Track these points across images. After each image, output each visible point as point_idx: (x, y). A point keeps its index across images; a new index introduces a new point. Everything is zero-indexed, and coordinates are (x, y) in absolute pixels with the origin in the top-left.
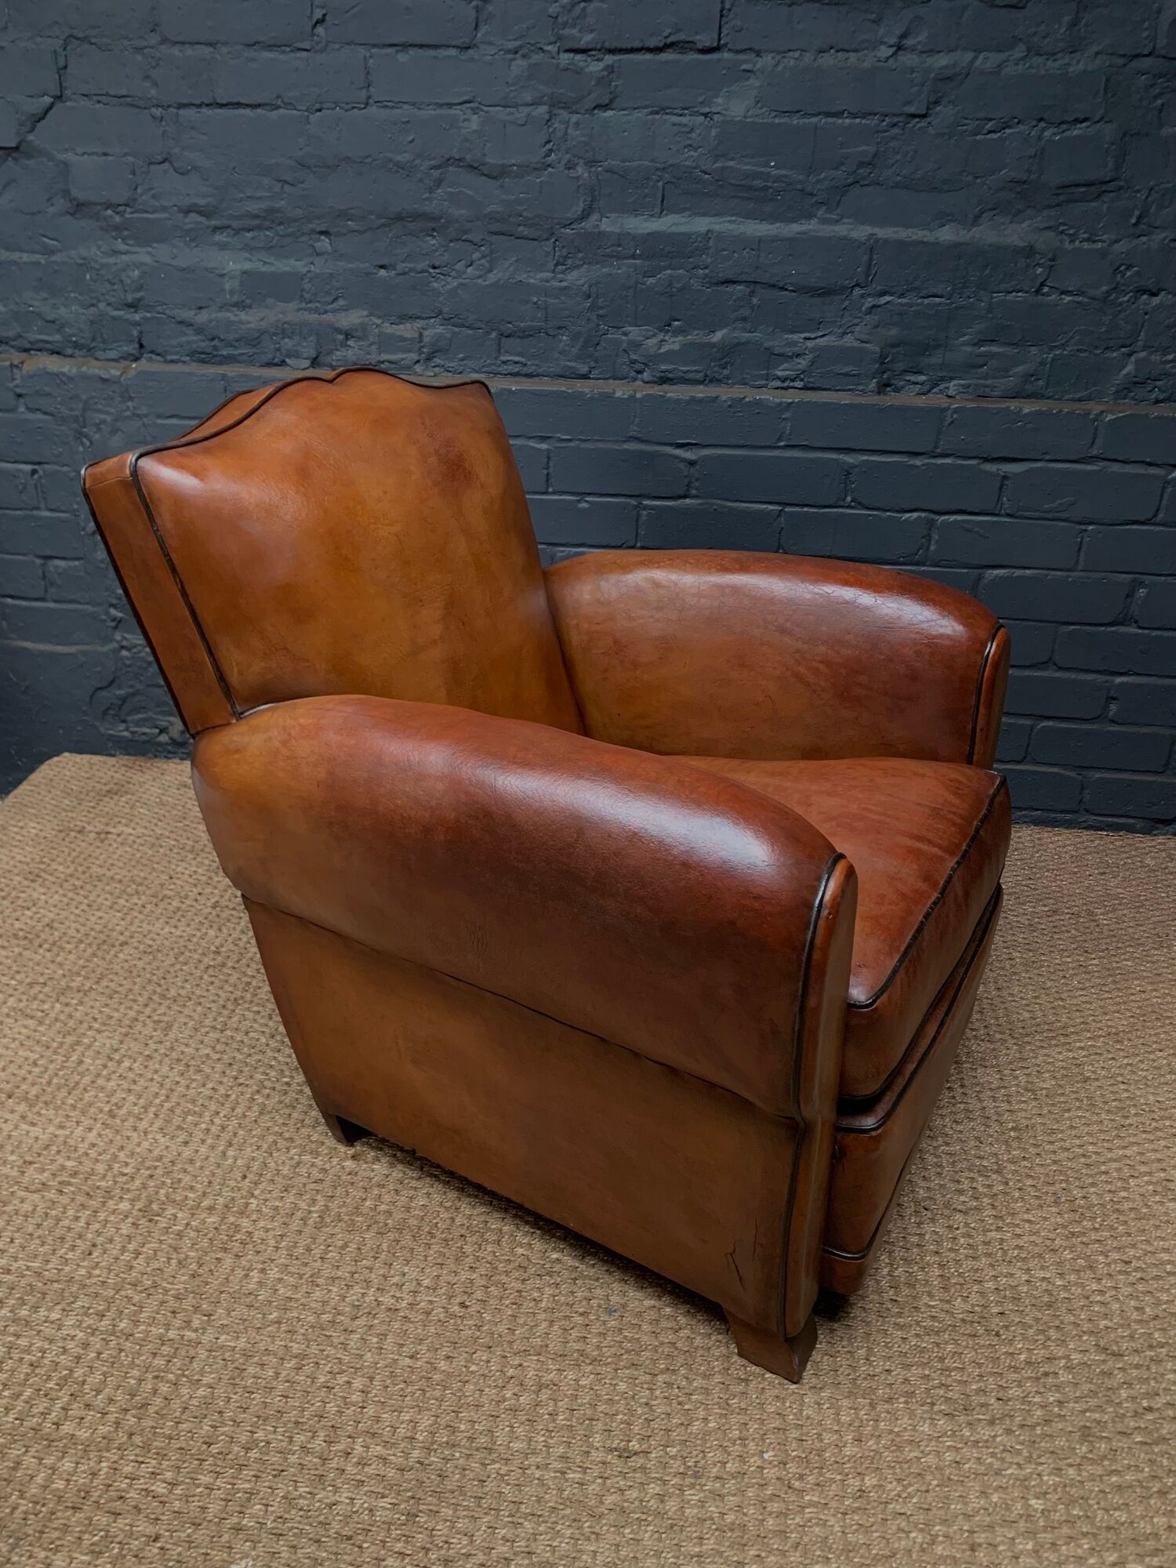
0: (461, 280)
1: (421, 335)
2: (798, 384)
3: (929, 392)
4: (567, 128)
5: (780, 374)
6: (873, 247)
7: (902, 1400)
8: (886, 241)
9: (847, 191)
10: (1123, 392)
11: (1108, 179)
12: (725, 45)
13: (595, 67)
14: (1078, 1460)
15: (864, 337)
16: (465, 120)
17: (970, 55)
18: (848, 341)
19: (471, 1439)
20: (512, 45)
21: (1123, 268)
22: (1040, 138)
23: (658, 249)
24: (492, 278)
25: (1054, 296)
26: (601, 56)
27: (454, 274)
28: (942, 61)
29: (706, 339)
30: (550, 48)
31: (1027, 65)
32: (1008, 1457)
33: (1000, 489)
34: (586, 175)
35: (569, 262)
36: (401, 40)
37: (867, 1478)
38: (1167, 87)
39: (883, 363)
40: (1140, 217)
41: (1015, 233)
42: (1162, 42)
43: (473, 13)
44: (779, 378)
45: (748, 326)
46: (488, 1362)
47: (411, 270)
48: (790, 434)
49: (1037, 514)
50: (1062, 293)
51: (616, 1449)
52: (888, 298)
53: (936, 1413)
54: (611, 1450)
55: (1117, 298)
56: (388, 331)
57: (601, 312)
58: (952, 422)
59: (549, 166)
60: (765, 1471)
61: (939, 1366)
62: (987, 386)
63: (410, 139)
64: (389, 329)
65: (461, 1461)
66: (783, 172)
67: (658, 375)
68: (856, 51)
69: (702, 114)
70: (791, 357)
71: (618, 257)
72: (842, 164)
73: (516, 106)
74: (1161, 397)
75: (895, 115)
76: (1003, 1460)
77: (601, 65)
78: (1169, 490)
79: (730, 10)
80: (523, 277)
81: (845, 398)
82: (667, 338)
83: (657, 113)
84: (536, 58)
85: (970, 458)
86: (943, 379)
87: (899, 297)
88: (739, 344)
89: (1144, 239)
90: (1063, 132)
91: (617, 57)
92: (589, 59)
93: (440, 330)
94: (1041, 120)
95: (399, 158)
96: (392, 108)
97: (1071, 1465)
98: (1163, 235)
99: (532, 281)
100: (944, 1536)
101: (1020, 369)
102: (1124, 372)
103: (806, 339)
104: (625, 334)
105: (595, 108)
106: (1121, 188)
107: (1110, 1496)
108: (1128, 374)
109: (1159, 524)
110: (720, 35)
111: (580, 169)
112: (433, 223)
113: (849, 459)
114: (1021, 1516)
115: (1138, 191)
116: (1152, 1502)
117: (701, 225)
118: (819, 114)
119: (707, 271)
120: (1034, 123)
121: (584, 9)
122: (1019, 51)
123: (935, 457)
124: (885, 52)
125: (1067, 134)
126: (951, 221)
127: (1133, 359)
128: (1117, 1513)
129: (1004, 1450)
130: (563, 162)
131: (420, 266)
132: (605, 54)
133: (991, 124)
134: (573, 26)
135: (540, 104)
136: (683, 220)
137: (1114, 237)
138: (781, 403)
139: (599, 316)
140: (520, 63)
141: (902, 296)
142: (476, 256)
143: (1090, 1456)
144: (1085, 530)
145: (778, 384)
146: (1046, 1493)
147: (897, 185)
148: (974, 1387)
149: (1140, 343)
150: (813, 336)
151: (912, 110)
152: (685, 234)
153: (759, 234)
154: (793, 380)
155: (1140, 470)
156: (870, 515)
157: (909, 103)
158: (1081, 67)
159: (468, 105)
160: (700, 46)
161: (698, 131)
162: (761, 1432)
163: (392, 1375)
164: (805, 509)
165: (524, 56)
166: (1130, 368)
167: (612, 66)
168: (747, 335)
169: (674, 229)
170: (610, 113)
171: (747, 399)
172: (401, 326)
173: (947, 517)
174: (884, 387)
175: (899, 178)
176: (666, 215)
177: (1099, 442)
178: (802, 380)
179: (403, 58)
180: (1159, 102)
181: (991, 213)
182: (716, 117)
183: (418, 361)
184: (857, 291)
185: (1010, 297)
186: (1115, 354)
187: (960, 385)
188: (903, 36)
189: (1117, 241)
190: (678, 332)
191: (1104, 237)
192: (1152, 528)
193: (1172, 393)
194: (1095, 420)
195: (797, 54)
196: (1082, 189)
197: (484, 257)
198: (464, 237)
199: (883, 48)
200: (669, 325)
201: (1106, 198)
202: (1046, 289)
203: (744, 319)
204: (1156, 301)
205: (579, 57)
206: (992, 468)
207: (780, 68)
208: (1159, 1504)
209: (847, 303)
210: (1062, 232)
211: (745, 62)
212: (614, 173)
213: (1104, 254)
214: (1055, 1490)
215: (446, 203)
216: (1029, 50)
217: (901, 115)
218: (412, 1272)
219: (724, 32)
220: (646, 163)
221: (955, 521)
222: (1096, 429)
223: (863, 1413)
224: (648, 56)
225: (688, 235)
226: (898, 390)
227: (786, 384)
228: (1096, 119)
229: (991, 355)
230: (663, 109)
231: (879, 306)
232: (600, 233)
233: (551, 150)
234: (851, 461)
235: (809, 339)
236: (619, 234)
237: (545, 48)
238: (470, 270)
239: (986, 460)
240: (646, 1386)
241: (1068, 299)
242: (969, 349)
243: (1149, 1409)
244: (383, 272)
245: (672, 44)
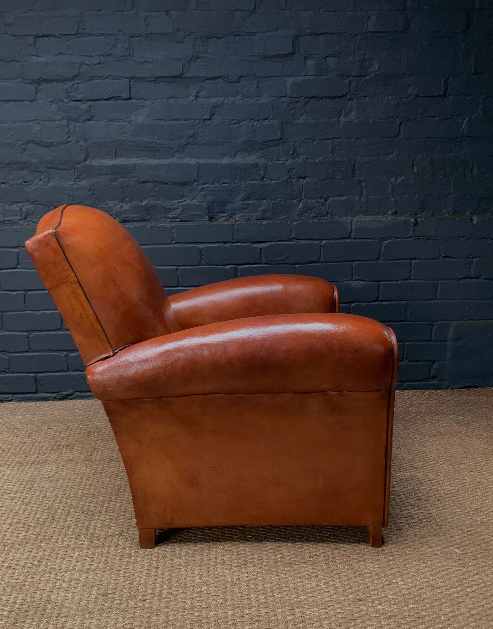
0: (37, 187)
1: (21, 209)
2: (178, 220)
3: (229, 220)
4: (75, 128)
5: (170, 216)
6: (198, 166)
7: (220, 565)
8: (203, 164)
9: (186, 147)
10: (300, 214)
11: (279, 139)
12: (133, 97)
13: (84, 106)
14: (285, 572)
15: (201, 200)
16: (33, 127)
17: (222, 98)
18: (195, 202)
19: (41, 599)
20: (51, 99)
21: (291, 169)
22: (252, 126)
23: (116, 171)
24: (50, 185)
25: (268, 181)
26: (85, 102)
27: (33, 184)
28: (213, 100)
29: (139, 204)
30: (65, 100)
31: (244, 101)
32: (259, 575)
33: (260, 254)
34: (84, 145)
35: (81, 177)
36: (7, 99)
37: (203, 588)
38: (293, 107)
39: (209, 210)
40: (293, 152)
41: (251, 159)
42: (288, 92)
43: (34, 89)
44: (170, 218)
45: (155, 199)
46: (50, 576)
47: (15, 184)
48: (176, 238)
49: (275, 262)
50: (271, 180)
51: (101, 594)
52: (208, 185)
53: (233, 566)
54: (99, 594)
55: (291, 181)
56: (7, 208)
57: (96, 196)
58: (237, 229)
59: (69, 142)
60: (162, 592)
61: (236, 554)
62: (249, 216)
63: (12, 134)
64: (7, 207)
65: (36, 606)
66: (160, 141)
67: (122, 219)
68: (182, 98)
69: (127, 121)
70: (174, 210)
71: (100, 175)
72: (182, 137)
73: (54, 121)
74: (315, 215)
75: (199, 119)
76: (257, 576)
77: (86, 106)
78: (322, 249)
79: (133, 85)
80: (62, 184)
81: (196, 223)
82: (123, 205)
83: (110, 122)
84: (60, 104)
85: (246, 243)
86: (233, 214)
87: (211, 185)
88: (152, 206)
89: (296, 159)
90: (261, 123)
91: (92, 103)
92: (81, 103)
93: (29, 206)
94: (252, 119)
95: (8, 141)
96: (4, 123)
97: (282, 574)
98: (303, 157)
99: (66, 185)
100: (231, 599)
101: (261, 208)
102: (300, 207)
103: (178, 202)
104: (107, 204)
105: (85, 120)
106: (284, 142)
107: (296, 580)
108: (301, 208)
109: (322, 263)
110: (130, 94)
111: (82, 143)
112: (24, 165)
113: (200, 246)
114: (261, 590)
115: (291, 142)
116: (312, 579)
117: (132, 161)
118: (171, 120)
119: (136, 178)
120: (249, 121)
121: (78, 86)
122: (240, 97)
123: (233, 243)
124: (192, 98)
125: (262, 124)
126: (226, 156)
127: (301, 202)
128: (298, 584)
129: (257, 573)
130: (75, 140)
131: (19, 182)
132: (87, 101)
133: (234, 121)
134: (74, 92)
135: (64, 120)
136: (124, 160)
137: (286, 159)
138: (171, 226)
139: (95, 198)
140: (54, 106)
141: (213, 184)
142: (42, 177)
143: (290, 570)
144: (295, 267)
145: (170, 220)
146: (272, 582)
147: (203, 144)
148: (249, 558)
149: (303, 196)
150: (181, 201)
151: (205, 117)
152: (126, 165)
153: (155, 164)
154: (176, 218)
155: (310, 242)
156: (212, 268)
157: (203, 115)
158: (262, 101)
159: (35, 121)
160: (123, 98)
161: (126, 127)
162: (162, 581)
163: (7, 586)
164: (187, 267)
165: (56, 103)
166: (301, 206)
167: (91, 105)
168: (155, 202)
169: (121, 163)
170: (91, 122)
171: (157, 226)
172: (12, 206)
173: (242, 266)
174: (211, 219)
175: (204, 142)
176: (118, 158)
177: (293, 233)
178: (179, 218)
179: (7, 105)
180: (292, 112)
181: (240, 153)
182: (132, 122)
183: (20, 220)
184: (195, 183)
185: (253, 182)
186: (295, 201)
187: (240, 216)
188: (198, 92)
189: (287, 160)
190: (128, 202)
191: (283, 159)
192: (319, 264)
193: (318, 214)
194: (290, 225)
195: (160, 100)
196: (271, 143)
197: (45, 177)
198: (37, 170)
199: (191, 96)
200: (124, 200)
201: (280, 145)
202: (265, 179)
203: (154, 196)
204: (305, 181)
205: (77, 103)
206: (255, 245)
207: (154, 105)
208: (314, 579)
209: (192, 188)
210: (267, 158)
211: (141, 103)
212: (95, 143)
213: (283, 165)
214: (276, 581)
215: (29, 157)
216: (243, 96)
217: (201, 119)
218: (17, 555)
219: (132, 93)
220: (107, 140)
221: (245, 268)
222: (291, 227)
223: (203, 570)
224: (104, 102)
225: (127, 165)
226: (217, 220)
227: (173, 220)
228: (271, 119)
229: (249, 204)
230: (112, 120)
231: (205, 188)
232: (92, 166)
233: (69, 136)
234: (202, 247)
235: (180, 202)
236: (100, 166)
237: (64, 100)
238: (40, 182)
239: (253, 243)
240: (116, 574)
241: (273, 182)
242: (241, 202)
243: (316, 555)
244: (3, 185)
245: (112, 98)
